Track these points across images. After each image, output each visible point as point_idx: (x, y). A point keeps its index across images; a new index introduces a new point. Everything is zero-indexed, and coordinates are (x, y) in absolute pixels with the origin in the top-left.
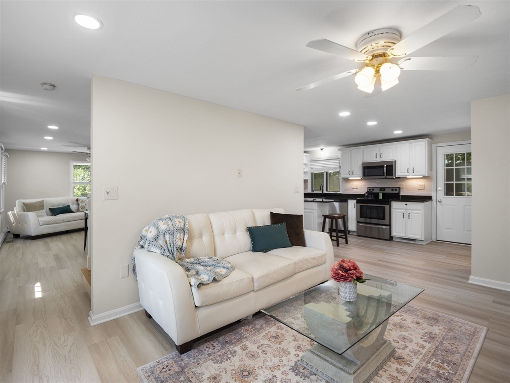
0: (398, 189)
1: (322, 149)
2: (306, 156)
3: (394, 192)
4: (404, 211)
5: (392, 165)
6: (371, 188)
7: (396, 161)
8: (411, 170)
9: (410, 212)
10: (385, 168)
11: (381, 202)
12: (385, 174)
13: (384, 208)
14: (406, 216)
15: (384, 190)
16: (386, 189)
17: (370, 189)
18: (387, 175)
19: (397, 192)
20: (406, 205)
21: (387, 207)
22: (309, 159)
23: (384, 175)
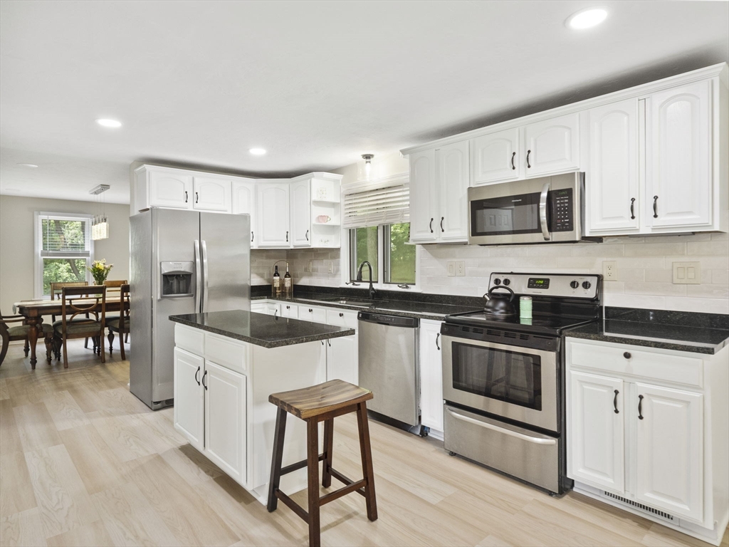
0: (594, 281)
1: (368, 157)
2: (336, 181)
3: (580, 293)
4: (617, 383)
5: (569, 192)
6: (502, 278)
7: (583, 175)
8: (644, 208)
9: (642, 387)
10: (543, 204)
11: (524, 336)
12: (545, 227)
13: (537, 359)
14: (628, 403)
15: (546, 284)
16: (552, 280)
17: (497, 281)
18: (550, 230)
19: (590, 293)
20: (627, 356)
21: (548, 359)
22: (343, 190)
23: (539, 230)
